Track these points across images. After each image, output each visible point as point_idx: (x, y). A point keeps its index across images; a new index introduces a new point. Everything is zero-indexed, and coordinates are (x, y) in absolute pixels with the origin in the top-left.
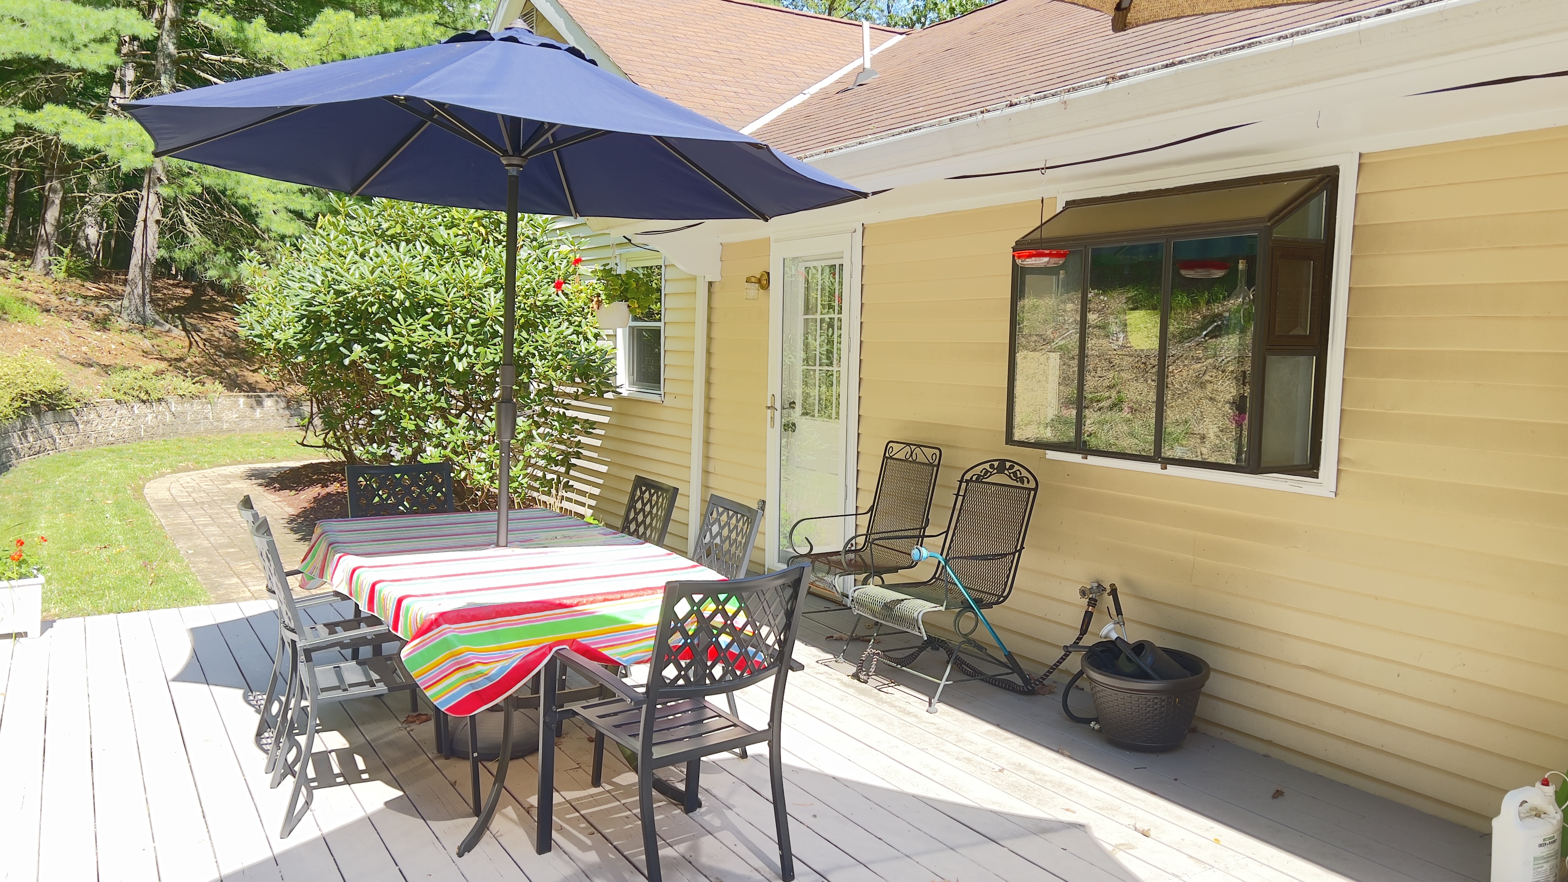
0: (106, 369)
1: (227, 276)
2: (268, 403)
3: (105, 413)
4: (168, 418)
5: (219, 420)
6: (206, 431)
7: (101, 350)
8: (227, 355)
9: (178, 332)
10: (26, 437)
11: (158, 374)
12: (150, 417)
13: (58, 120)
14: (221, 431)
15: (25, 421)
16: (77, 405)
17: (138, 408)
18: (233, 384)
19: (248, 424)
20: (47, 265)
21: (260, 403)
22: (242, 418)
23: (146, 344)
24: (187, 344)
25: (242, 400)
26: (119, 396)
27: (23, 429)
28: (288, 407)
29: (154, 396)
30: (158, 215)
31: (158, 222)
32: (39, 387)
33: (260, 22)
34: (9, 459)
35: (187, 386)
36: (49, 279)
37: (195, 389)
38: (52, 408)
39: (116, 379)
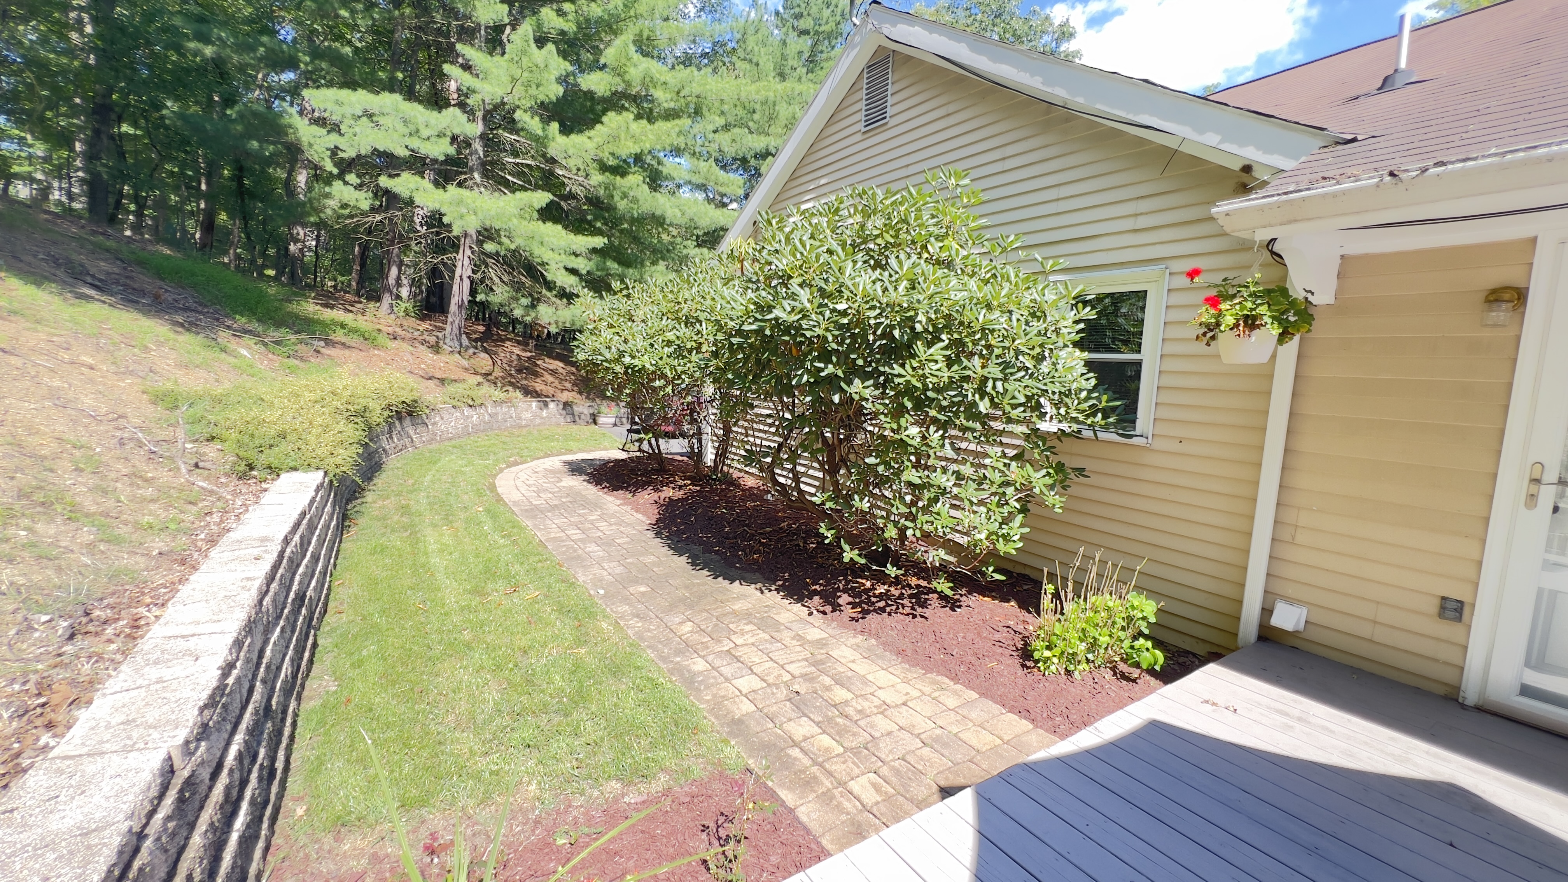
0: (442, 381)
1: (528, 315)
2: (552, 405)
3: (446, 416)
4: (487, 417)
5: (520, 418)
6: (512, 426)
7: (434, 368)
8: (519, 371)
9: (483, 355)
10: (391, 437)
11: (479, 384)
12: (475, 417)
13: (412, 186)
14: (521, 427)
15: (391, 426)
16: (427, 411)
17: (467, 411)
18: (528, 392)
19: (538, 421)
20: (391, 306)
21: (546, 405)
22: (535, 417)
23: (465, 363)
24: (491, 362)
25: (534, 404)
26: (455, 403)
27: (390, 432)
28: (564, 409)
29: (478, 402)
30: (470, 273)
31: (469, 277)
32: (403, 399)
33: (555, 126)
34: (380, 458)
35: (498, 394)
36: (393, 316)
37: (503, 396)
38: (410, 414)
39: (451, 389)
